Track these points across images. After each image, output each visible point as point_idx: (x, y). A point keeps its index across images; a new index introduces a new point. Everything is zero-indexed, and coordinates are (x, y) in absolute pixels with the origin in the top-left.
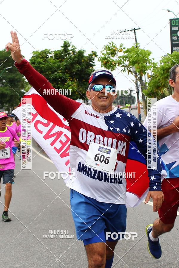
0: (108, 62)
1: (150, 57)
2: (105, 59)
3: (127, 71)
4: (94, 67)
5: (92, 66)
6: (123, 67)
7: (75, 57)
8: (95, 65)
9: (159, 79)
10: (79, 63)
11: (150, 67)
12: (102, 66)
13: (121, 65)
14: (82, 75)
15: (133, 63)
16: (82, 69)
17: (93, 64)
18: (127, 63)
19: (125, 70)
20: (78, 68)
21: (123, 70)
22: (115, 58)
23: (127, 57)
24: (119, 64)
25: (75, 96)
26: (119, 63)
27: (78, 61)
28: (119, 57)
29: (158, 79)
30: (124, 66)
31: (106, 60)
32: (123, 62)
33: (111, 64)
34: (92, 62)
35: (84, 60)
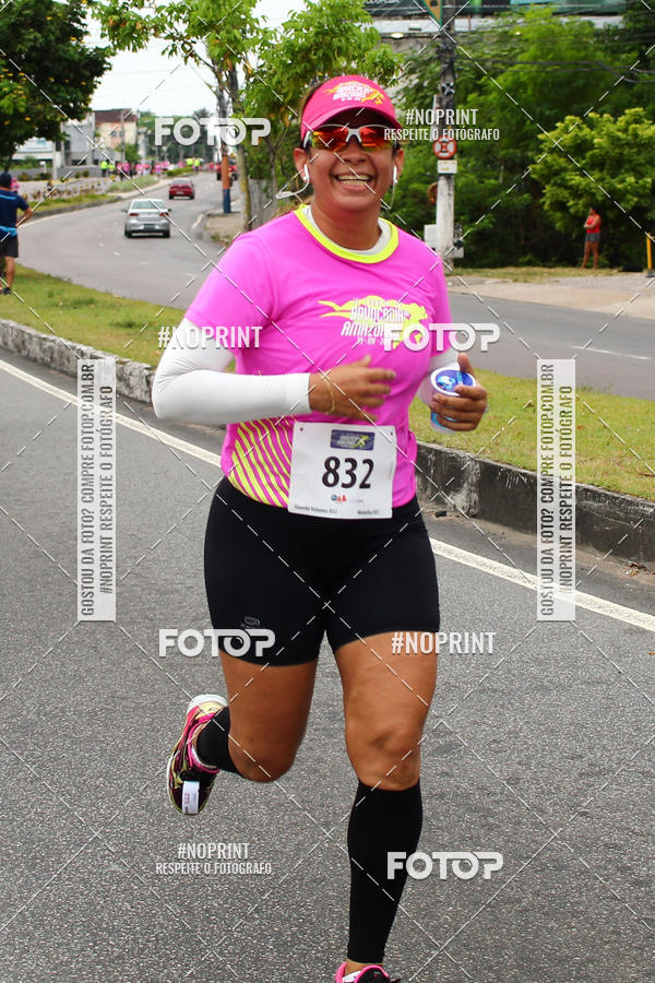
0: (122, 22)
1: (255, 13)
2: (115, 12)
3: (180, 52)
4: (86, 39)
5: (79, 34)
6: (171, 42)
7: (26, 6)
8: (86, 33)
9: (279, 82)
10: (38, 24)
11: (254, 42)
12: (103, 36)
13: (163, 35)
14: (47, 63)
15: (200, 29)
16: (48, 43)
17: (84, 29)
18: (181, 27)
19: (174, 50)
20: (35, 38)
21: (170, 48)
22: (146, 13)
23: (181, 9)
24: (158, 29)
25: (21, 127)
26: (156, 28)
27: (34, 18)
28: (158, 10)
29: (275, 80)
30: (171, 36)
31: (115, 17)
32: (171, 25)
33: (133, 29)
34: (79, 22)
35: (54, 15)
